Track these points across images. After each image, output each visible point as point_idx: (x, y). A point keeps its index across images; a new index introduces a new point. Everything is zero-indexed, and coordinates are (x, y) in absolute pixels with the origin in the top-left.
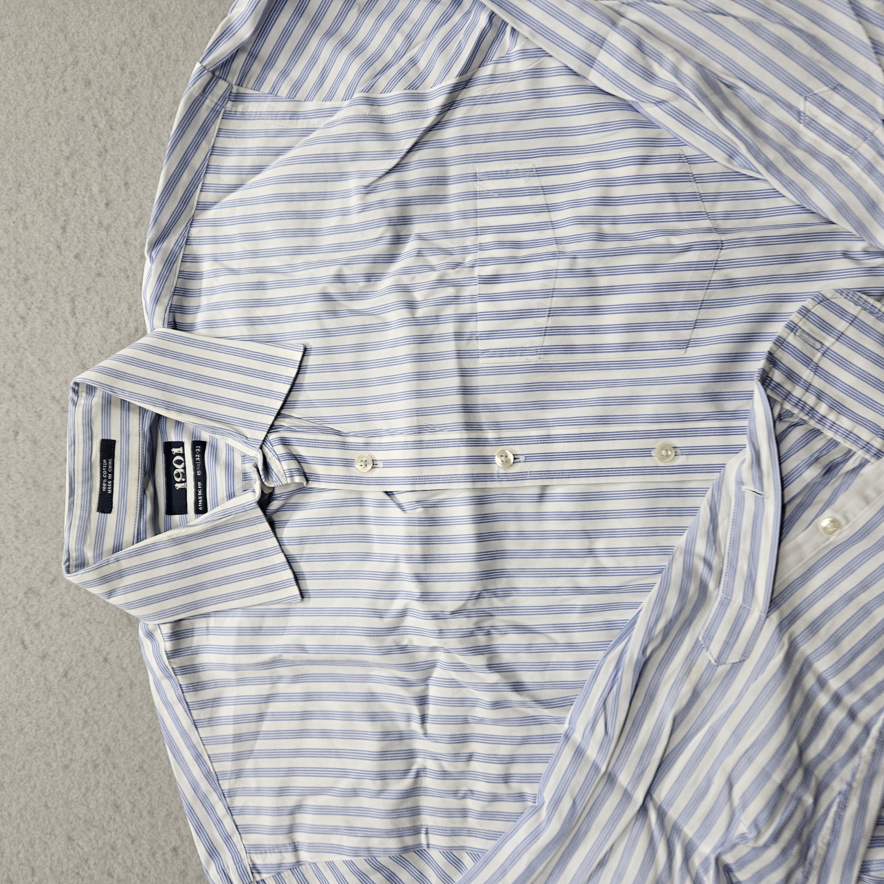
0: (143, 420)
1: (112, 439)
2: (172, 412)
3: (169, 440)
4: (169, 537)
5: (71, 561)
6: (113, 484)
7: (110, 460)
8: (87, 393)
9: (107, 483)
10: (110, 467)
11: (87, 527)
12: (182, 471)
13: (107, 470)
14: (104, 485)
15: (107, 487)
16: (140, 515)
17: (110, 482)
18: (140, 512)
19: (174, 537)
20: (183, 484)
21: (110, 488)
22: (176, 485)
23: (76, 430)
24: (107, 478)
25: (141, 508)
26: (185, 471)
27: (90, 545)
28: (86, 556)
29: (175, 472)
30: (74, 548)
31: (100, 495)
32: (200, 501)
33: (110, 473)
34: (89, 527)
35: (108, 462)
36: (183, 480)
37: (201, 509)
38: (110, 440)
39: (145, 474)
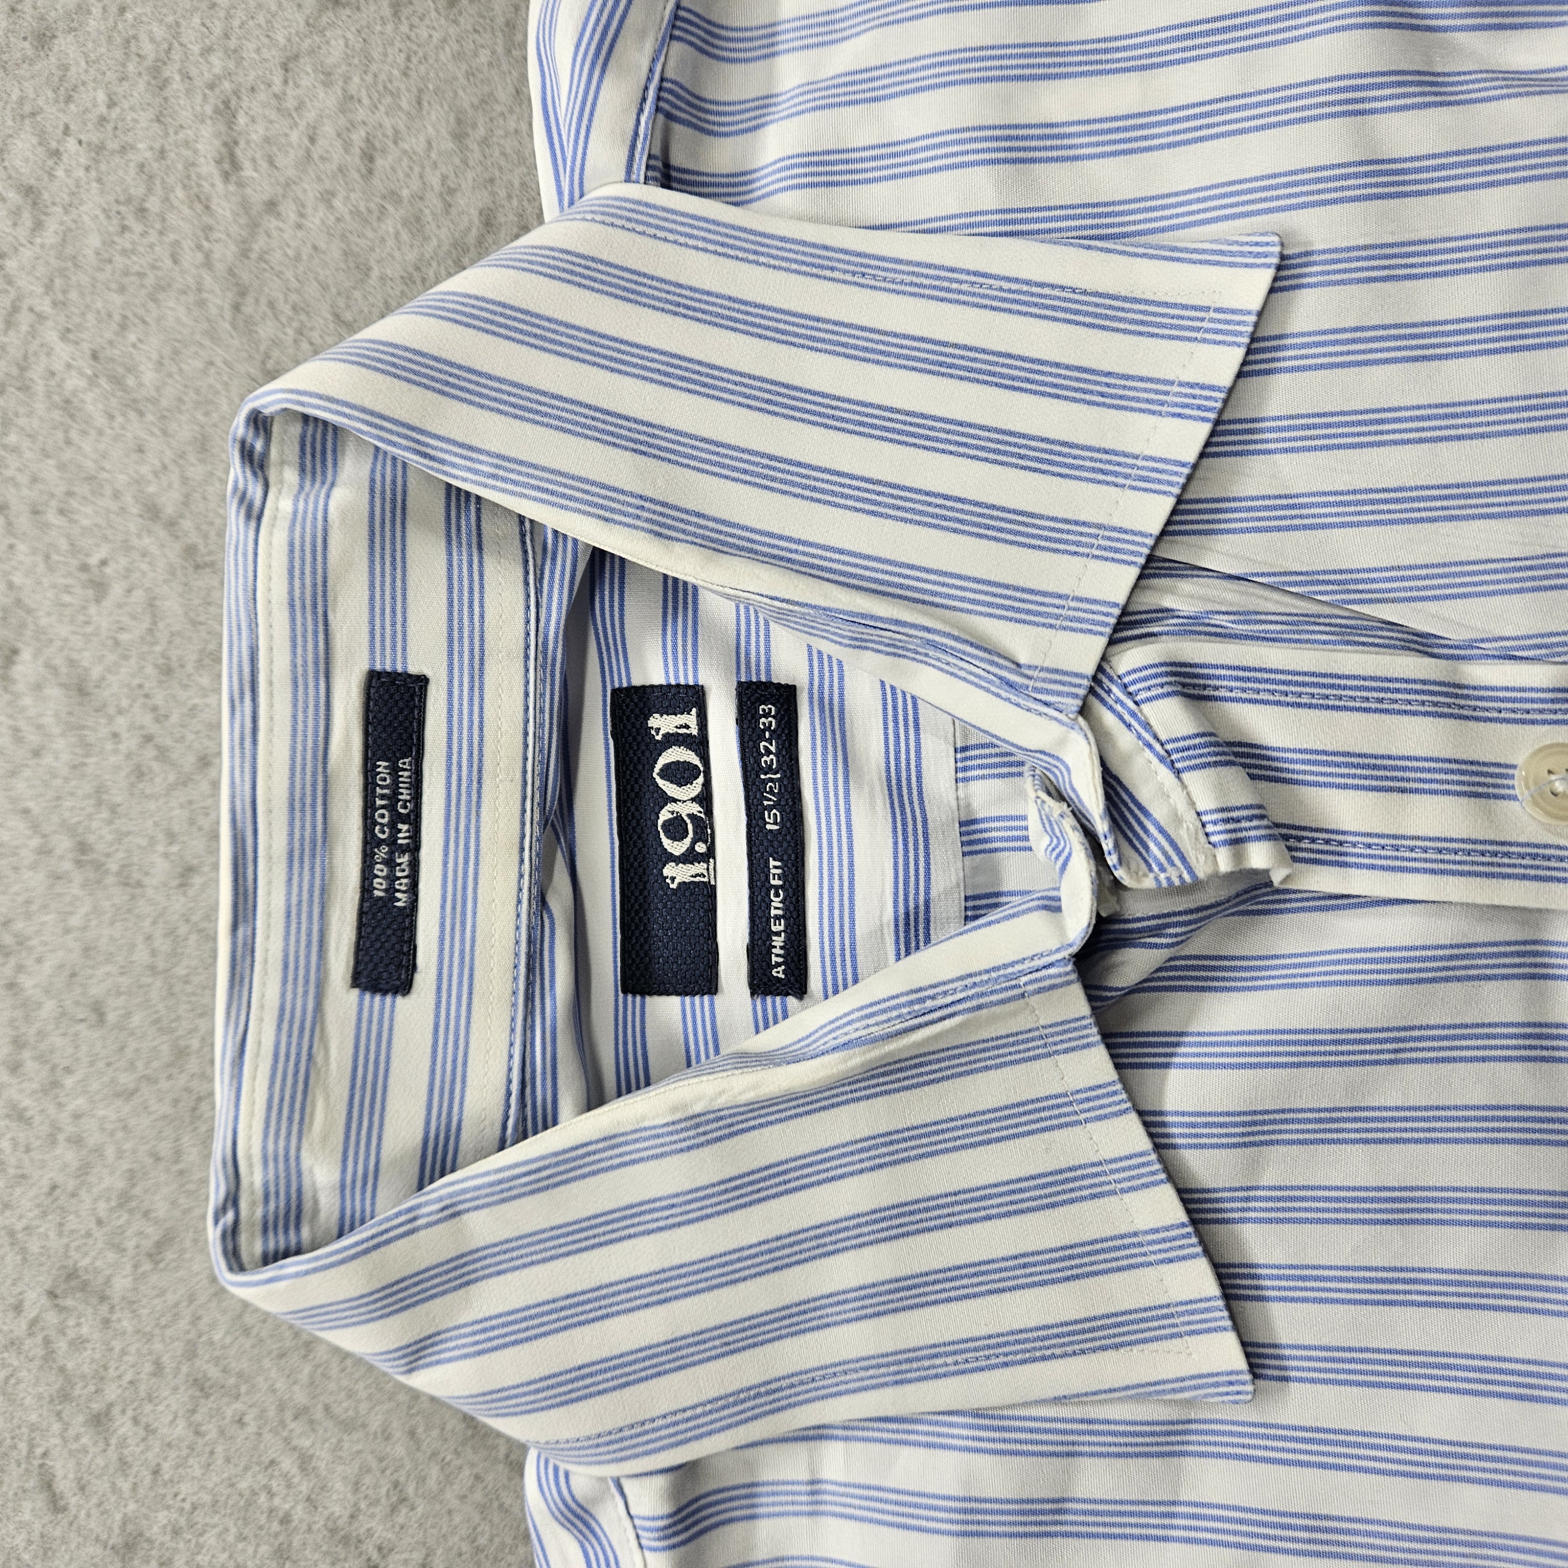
0: (539, 591)
1: (413, 669)
2: (679, 547)
3: (637, 681)
4: (674, 1109)
5: (243, 1205)
6: (415, 865)
7: (405, 763)
8: (302, 470)
9: (390, 863)
10: (405, 795)
11: (310, 1056)
12: (695, 809)
13: (392, 808)
14: (380, 870)
15: (392, 879)
16: (529, 998)
17: (404, 859)
18: (529, 984)
19: (698, 1108)
20: (700, 868)
21: (403, 884)
22: (669, 870)
23: (262, 631)
24: (392, 842)
25: (530, 969)
26: (709, 812)
27: (325, 1139)
28: (306, 1182)
29: (665, 815)
30: (256, 1151)
31: (361, 913)
32: (778, 941)
33: (404, 819)
34: (319, 1058)
35: (394, 771)
36: (701, 848)
37: (779, 973)
38: (407, 677)
39: (545, 822)
